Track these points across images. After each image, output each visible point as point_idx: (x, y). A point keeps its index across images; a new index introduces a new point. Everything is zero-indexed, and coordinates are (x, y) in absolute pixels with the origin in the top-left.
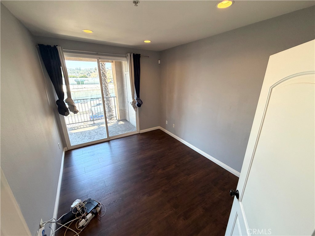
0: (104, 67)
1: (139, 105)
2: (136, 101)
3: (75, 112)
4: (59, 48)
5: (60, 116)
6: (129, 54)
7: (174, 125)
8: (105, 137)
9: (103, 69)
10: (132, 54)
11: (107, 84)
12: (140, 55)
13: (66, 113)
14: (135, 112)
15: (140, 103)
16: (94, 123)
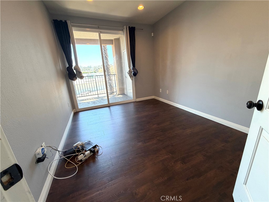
0: (106, 52)
1: (135, 74)
2: (132, 70)
3: (82, 77)
4: (69, 22)
5: (70, 80)
6: (125, 27)
7: (167, 91)
8: (106, 103)
9: (106, 54)
10: (128, 26)
11: (109, 66)
12: (135, 27)
13: (74, 78)
14: (131, 81)
15: (136, 72)
16: (98, 97)
